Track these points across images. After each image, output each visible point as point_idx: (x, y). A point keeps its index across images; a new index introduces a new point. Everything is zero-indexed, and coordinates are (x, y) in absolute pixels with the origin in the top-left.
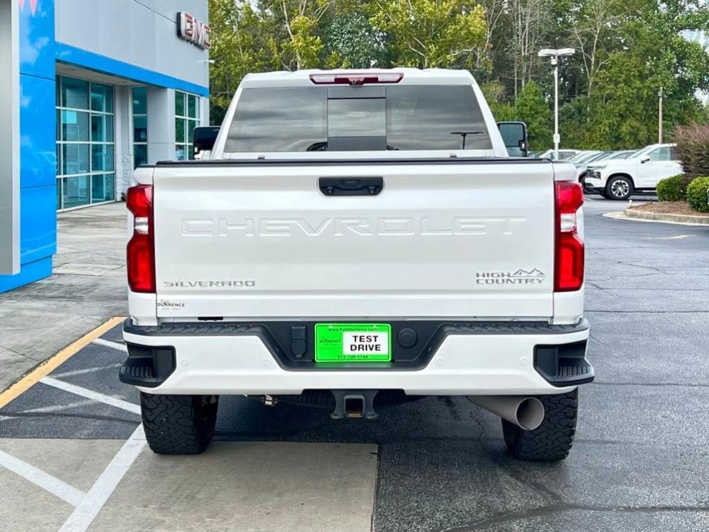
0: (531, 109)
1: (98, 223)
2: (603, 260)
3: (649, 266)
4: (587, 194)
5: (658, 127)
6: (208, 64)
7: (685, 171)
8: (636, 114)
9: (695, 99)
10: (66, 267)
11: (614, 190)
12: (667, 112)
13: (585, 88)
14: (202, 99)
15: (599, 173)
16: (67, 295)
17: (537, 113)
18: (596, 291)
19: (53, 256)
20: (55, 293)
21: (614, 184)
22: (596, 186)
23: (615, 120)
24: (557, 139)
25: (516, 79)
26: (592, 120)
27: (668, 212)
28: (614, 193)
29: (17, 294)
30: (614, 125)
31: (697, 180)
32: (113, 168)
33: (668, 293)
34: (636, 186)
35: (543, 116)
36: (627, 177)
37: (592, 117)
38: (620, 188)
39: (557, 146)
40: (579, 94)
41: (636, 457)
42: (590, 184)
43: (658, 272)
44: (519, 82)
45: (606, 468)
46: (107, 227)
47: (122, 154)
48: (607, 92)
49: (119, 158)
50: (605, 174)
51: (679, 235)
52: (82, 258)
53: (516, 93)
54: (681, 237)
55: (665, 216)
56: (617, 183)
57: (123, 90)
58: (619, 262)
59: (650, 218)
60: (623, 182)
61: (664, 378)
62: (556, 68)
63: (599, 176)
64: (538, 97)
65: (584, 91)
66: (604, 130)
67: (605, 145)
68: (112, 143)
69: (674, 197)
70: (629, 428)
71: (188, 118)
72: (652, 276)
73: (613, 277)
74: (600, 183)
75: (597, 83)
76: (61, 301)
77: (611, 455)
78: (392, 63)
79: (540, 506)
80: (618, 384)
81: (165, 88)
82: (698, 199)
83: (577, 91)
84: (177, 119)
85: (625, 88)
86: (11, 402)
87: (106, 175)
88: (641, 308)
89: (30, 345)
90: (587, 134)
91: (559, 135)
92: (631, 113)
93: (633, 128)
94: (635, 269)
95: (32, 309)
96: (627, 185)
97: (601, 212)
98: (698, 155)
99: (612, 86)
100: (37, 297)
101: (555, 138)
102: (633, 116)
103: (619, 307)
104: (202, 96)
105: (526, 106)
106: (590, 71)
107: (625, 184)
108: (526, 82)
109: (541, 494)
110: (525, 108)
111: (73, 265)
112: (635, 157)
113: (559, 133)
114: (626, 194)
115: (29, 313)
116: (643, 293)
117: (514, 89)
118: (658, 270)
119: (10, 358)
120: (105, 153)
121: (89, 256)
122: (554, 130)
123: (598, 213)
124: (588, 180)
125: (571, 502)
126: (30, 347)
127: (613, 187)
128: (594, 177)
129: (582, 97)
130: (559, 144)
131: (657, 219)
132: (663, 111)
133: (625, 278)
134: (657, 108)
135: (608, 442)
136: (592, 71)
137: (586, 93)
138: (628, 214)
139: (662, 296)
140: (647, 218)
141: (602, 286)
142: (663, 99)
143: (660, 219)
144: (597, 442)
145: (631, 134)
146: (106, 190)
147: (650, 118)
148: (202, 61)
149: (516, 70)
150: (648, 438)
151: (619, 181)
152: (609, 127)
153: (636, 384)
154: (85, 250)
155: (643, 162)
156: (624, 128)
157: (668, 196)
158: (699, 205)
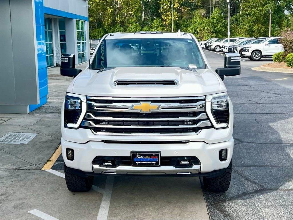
0: (217, 20)
1: (52, 78)
2: (257, 91)
3: (275, 93)
4: (243, 58)
5: (269, 26)
6: (88, 7)
7: (285, 50)
8: (260, 21)
9: (285, 14)
10: (51, 99)
11: (254, 57)
12: (273, 20)
13: (239, 10)
14: (86, 22)
15: (248, 50)
16: (57, 111)
17: (219, 22)
18: (257, 105)
19: (47, 95)
20: (52, 111)
21: (254, 54)
22: (247, 55)
23: (251, 24)
24: (229, 34)
25: (210, 7)
26: (242, 24)
27: (278, 67)
28: (254, 58)
29: (37, 111)
30: (251, 26)
31: (290, 54)
32: (52, 53)
33: (285, 105)
34: (263, 55)
35: (222, 23)
36: (260, 51)
37: (242, 23)
38: (256, 56)
39: (229, 37)
40: (237, 13)
41: (286, 171)
42: (245, 55)
43: (278, 96)
44: (212, 8)
45: (277, 176)
46: (57, 80)
47: (56, 47)
48: (248, 12)
49: (54, 49)
50: (251, 50)
51: (284, 78)
52: (54, 94)
53: (210, 13)
54: (285, 79)
55: (277, 69)
56: (255, 54)
57: (55, 20)
58: (263, 91)
59: (271, 70)
60: (258, 53)
61: (290, 141)
62: (229, 4)
63: (248, 51)
64: (220, 15)
65: (238, 11)
66: (247, 28)
67: (247, 34)
68: (52, 43)
69: (280, 61)
70: (281, 161)
71: (81, 31)
72: (277, 97)
73: (263, 98)
74: (248, 54)
75: (244, 8)
76: (56, 114)
77: (277, 171)
78: (159, 2)
79: (258, 190)
80: (274, 144)
81: (73, 19)
82: (290, 62)
83: (235, 12)
84: (77, 31)
85: (255, 10)
86: (59, 156)
87: (49, 56)
88: (275, 112)
89: (54, 133)
90: (240, 30)
91: (230, 32)
92: (258, 21)
93: (259, 27)
94: (270, 94)
95: (47, 118)
96: (259, 54)
97: (251, 67)
98: (290, 44)
99: (250, 10)
100: (46, 113)
101: (228, 34)
102: (259, 22)
103: (267, 111)
104: (86, 21)
105: (215, 18)
106: (241, 3)
107: (258, 54)
108: (215, 9)
109: (257, 185)
110: (214, 20)
111: (52, 98)
112: (263, 43)
113: (230, 31)
114: (259, 58)
115: (47, 120)
116: (275, 105)
117: (210, 11)
118: (279, 95)
119: (50, 139)
120: (49, 47)
121: (57, 93)
122: (228, 30)
123: (249, 68)
124: (243, 53)
125: (268, 188)
126: (55, 134)
127: (254, 55)
128: (246, 51)
129: (238, 14)
130: (230, 36)
131: (274, 70)
132: (271, 20)
133: (267, 98)
134: (268, 18)
135: (275, 166)
136: (242, 3)
137: (239, 12)
138: (262, 68)
139: (282, 107)
140: (269, 70)
141: (259, 103)
142: (271, 14)
143: (275, 70)
144: (271, 166)
145: (258, 30)
146: (50, 62)
147: (265, 22)
148: (85, 6)
149: (210, 3)
150: (289, 164)
151: (256, 53)
152: (249, 27)
153: (280, 144)
154: (54, 91)
155: (266, 45)
156: (255, 28)
157: (278, 61)
158: (290, 65)
